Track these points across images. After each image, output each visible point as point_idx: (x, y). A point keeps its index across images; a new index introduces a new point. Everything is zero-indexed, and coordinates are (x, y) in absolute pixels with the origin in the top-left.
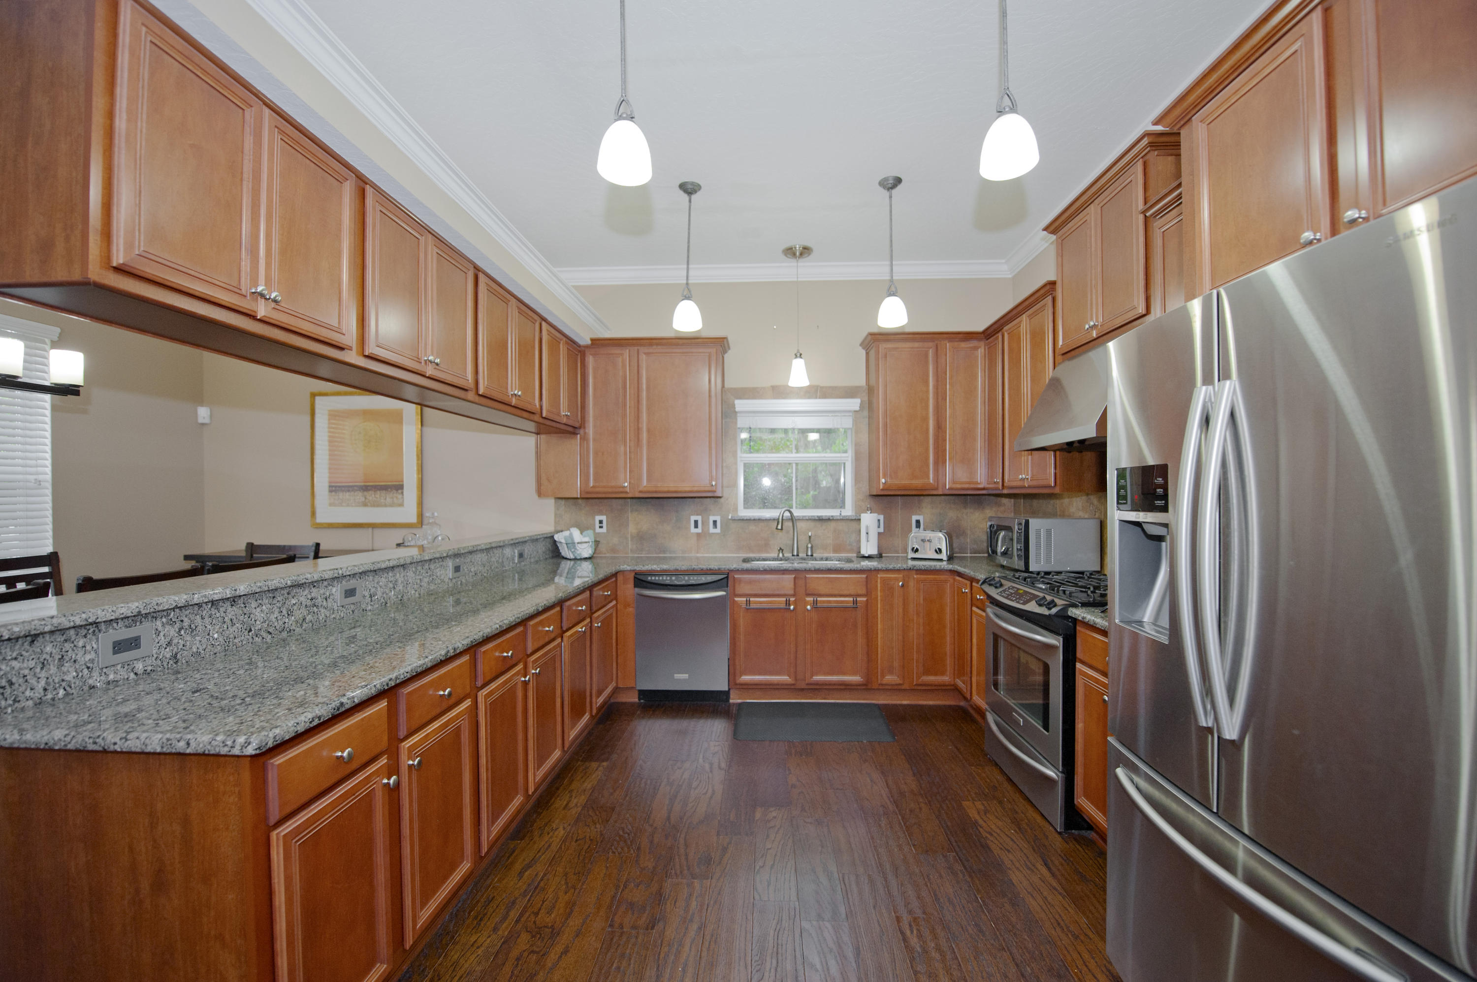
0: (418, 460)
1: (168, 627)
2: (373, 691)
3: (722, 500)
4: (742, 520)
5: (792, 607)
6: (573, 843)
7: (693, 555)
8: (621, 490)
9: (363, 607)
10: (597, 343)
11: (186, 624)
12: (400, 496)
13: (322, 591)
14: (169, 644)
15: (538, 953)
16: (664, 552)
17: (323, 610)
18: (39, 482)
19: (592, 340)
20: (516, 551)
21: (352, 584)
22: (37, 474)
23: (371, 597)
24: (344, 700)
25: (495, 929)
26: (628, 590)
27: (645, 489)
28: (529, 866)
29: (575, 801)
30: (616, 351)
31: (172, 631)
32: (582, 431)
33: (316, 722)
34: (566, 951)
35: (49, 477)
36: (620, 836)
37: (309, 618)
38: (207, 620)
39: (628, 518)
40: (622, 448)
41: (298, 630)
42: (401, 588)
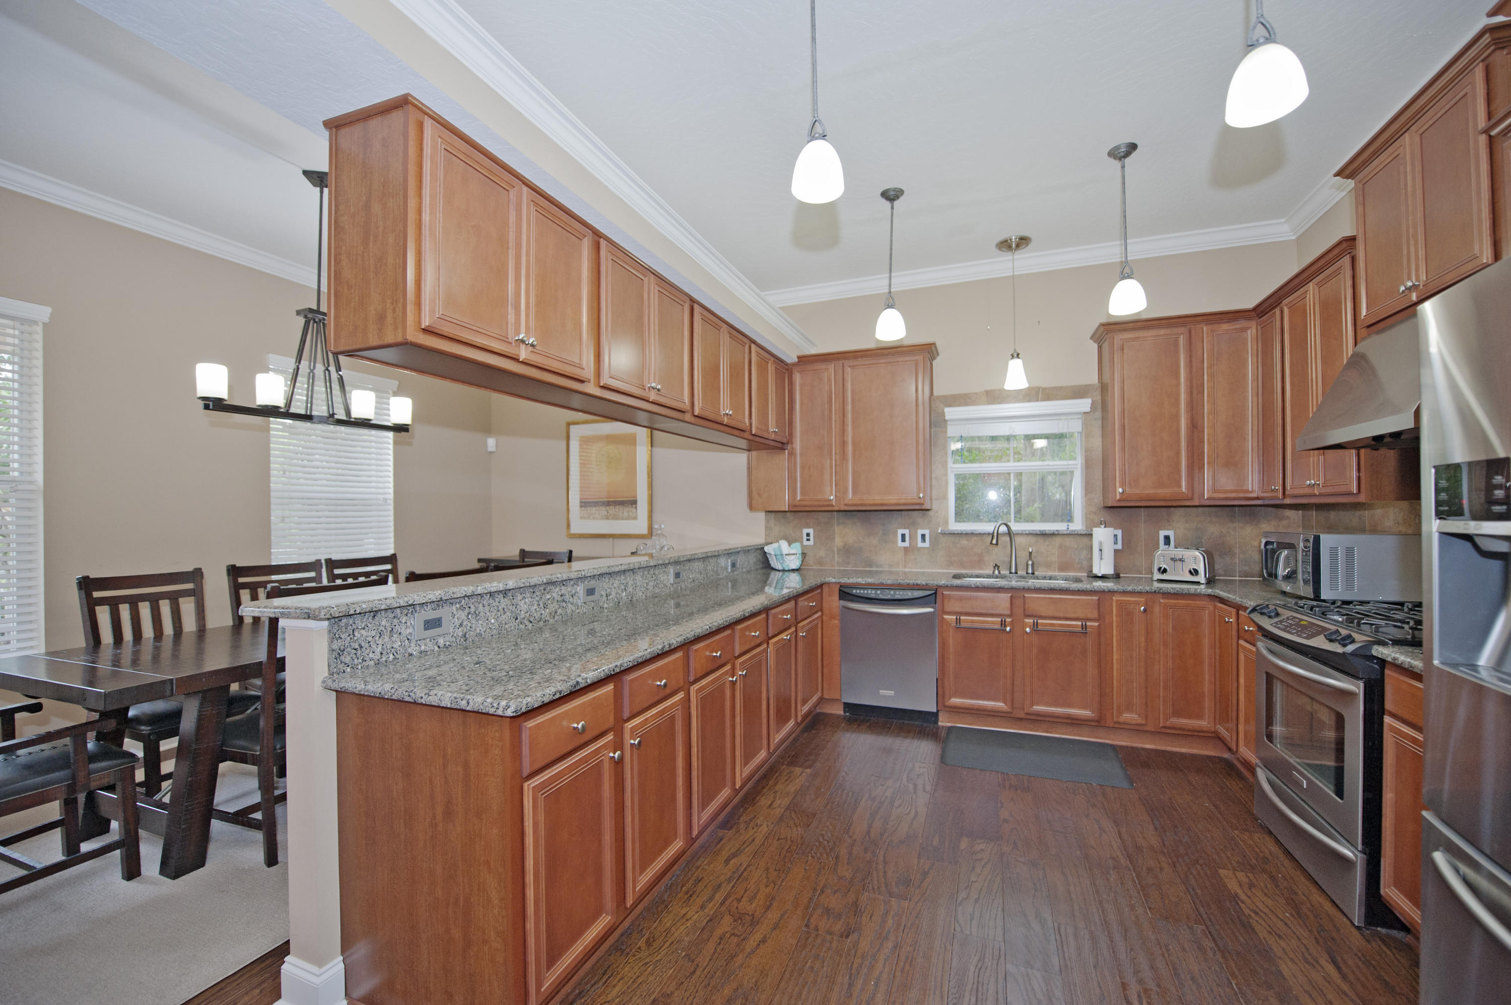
0: (648, 478)
1: (460, 612)
2: (602, 675)
3: (931, 513)
4: (953, 534)
5: (1008, 629)
6: (775, 842)
7: (900, 569)
8: (827, 503)
9: (601, 604)
10: (805, 360)
11: (472, 610)
12: (634, 510)
13: (569, 589)
14: (461, 625)
15: (738, 936)
16: (871, 566)
17: (570, 605)
18: (385, 500)
19: (799, 357)
20: (729, 561)
21: (593, 583)
22: (385, 494)
23: (607, 596)
24: (579, 680)
25: (703, 907)
26: (834, 602)
27: (850, 502)
28: (734, 855)
29: (779, 802)
30: (823, 366)
31: (462, 615)
32: (789, 447)
33: (558, 696)
34: (763, 941)
35: (391, 496)
36: (820, 843)
37: (559, 611)
38: (487, 608)
39: (834, 531)
40: (828, 462)
41: (551, 621)
42: (631, 590)
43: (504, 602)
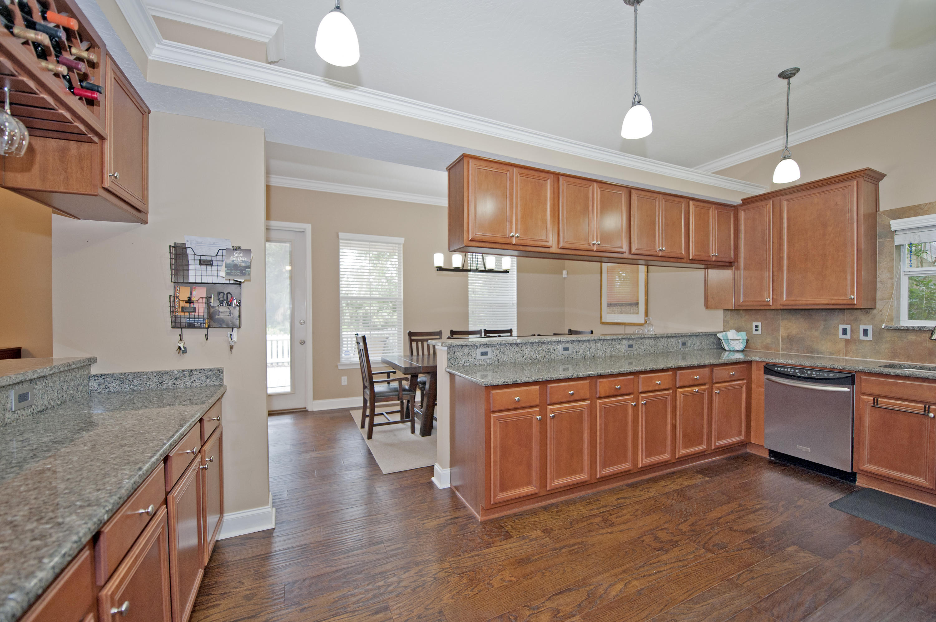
0: (645, 289)
1: (496, 350)
3: (875, 311)
4: (908, 330)
5: (932, 415)
6: (653, 501)
7: (841, 357)
8: (765, 303)
9: (573, 356)
10: (748, 202)
11: (502, 350)
12: (637, 309)
13: (553, 347)
14: (497, 356)
15: (600, 526)
16: (812, 352)
17: (553, 355)
18: (513, 304)
19: (742, 200)
20: (680, 341)
21: (567, 345)
22: (513, 301)
23: (577, 352)
24: (518, 380)
25: (591, 510)
26: (758, 374)
27: (785, 303)
28: (624, 498)
29: (672, 486)
30: (763, 203)
31: (498, 352)
32: (736, 264)
33: (506, 383)
35: (516, 302)
37: (547, 356)
38: (509, 350)
39: (779, 324)
40: (767, 273)
41: (542, 360)
42: (594, 351)
43: (517, 349)
